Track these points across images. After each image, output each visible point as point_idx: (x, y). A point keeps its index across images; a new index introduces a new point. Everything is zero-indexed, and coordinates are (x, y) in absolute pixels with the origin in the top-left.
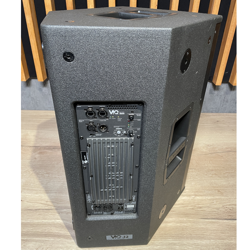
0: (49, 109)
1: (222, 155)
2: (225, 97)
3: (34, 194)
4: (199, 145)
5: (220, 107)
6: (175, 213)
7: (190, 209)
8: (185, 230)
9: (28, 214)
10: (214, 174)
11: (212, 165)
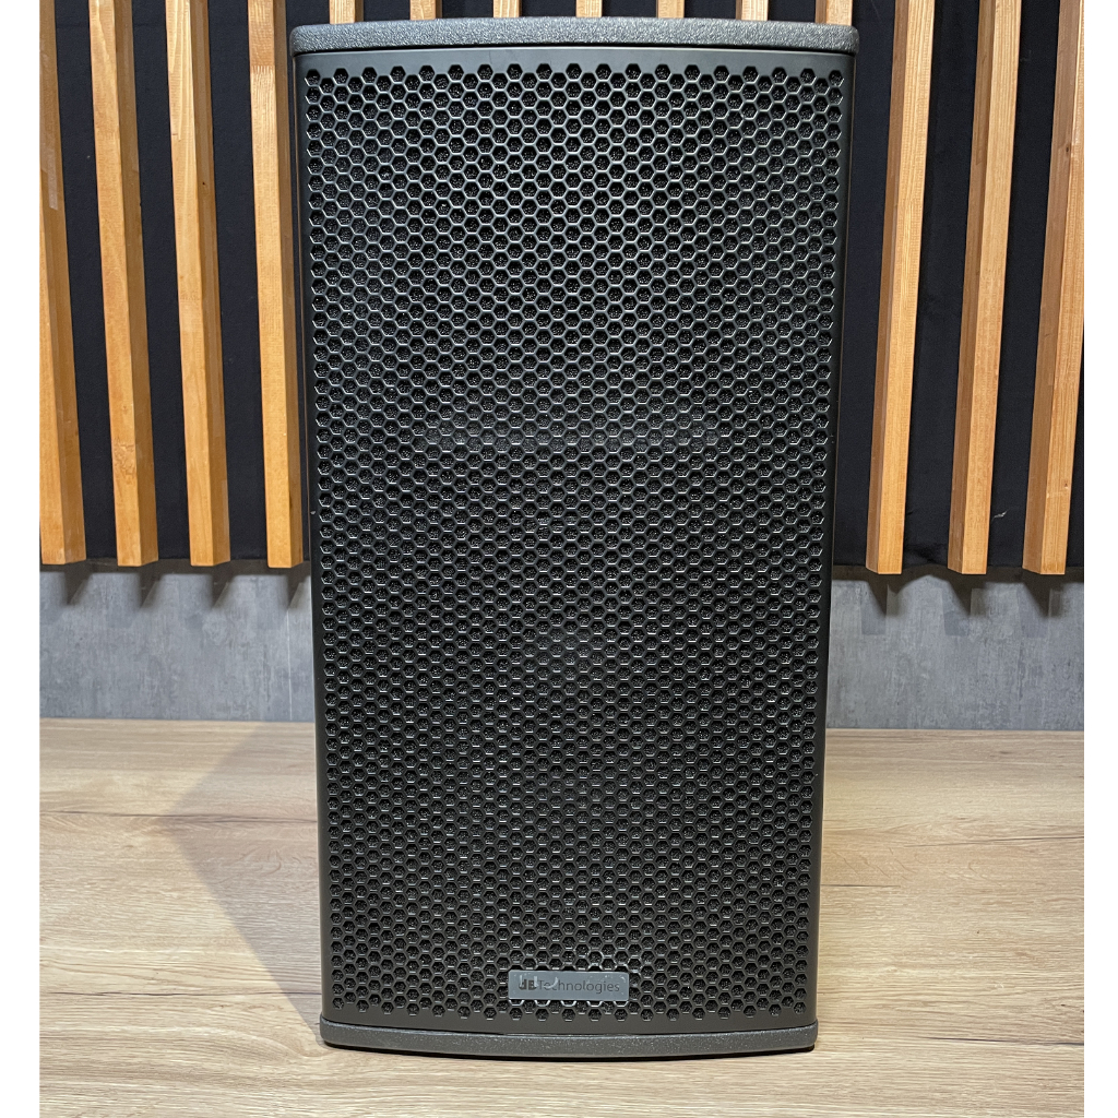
1: (1033, 846)
2: (1021, 651)
3: (102, 948)
4: (919, 818)
5: (1009, 701)
7: (873, 1006)
8: (846, 1073)
10: (992, 904)
11: (985, 876)
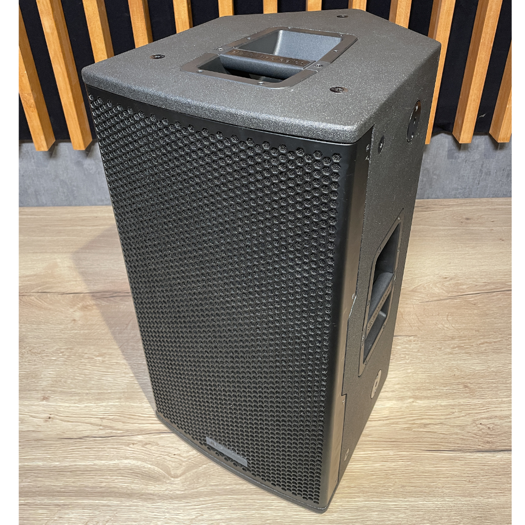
0: (100, 203)
1: (476, 300)
2: (482, 165)
3: (75, 403)
4: (426, 278)
5: (473, 186)
6: (371, 439)
7: (404, 429)
8: (391, 476)
9: (64, 449)
10: (455, 348)
11: (453, 325)
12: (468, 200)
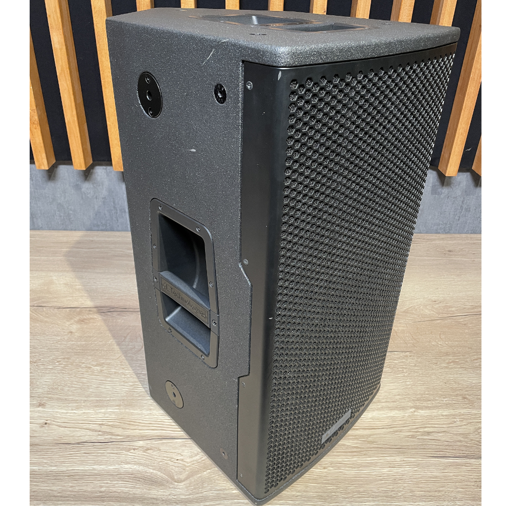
1: (465, 321)
2: (463, 201)
3: (72, 410)
4: (416, 301)
5: (453, 222)
6: (377, 446)
7: (408, 436)
8: (400, 482)
9: (61, 454)
10: (451, 363)
11: (447, 343)
12: (448, 236)
